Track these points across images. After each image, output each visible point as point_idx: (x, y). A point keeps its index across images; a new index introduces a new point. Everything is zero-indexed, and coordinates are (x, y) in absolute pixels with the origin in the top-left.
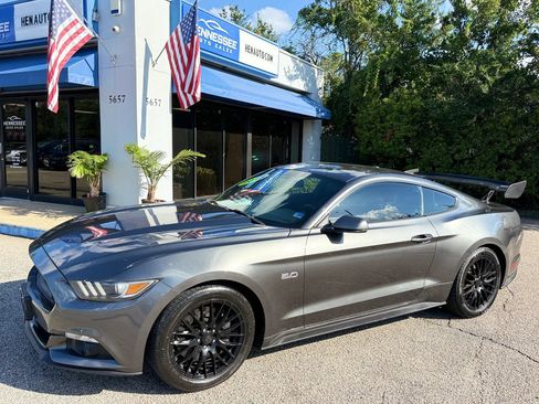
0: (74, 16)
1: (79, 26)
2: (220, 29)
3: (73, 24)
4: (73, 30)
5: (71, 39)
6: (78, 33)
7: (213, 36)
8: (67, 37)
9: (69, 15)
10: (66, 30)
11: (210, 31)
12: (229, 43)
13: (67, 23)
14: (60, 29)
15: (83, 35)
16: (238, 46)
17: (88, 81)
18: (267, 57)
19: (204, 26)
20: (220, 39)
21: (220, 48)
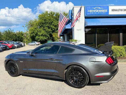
0: (65, 17)
1: (66, 18)
2: (100, 8)
3: (65, 18)
4: (65, 19)
6: (66, 19)
7: (97, 11)
9: (64, 16)
11: (96, 10)
12: (103, 11)
13: (64, 18)
15: (67, 19)
16: (108, 11)
17: (70, 28)
18: (123, 10)
19: (94, 9)
20: (100, 11)
21: (100, 13)
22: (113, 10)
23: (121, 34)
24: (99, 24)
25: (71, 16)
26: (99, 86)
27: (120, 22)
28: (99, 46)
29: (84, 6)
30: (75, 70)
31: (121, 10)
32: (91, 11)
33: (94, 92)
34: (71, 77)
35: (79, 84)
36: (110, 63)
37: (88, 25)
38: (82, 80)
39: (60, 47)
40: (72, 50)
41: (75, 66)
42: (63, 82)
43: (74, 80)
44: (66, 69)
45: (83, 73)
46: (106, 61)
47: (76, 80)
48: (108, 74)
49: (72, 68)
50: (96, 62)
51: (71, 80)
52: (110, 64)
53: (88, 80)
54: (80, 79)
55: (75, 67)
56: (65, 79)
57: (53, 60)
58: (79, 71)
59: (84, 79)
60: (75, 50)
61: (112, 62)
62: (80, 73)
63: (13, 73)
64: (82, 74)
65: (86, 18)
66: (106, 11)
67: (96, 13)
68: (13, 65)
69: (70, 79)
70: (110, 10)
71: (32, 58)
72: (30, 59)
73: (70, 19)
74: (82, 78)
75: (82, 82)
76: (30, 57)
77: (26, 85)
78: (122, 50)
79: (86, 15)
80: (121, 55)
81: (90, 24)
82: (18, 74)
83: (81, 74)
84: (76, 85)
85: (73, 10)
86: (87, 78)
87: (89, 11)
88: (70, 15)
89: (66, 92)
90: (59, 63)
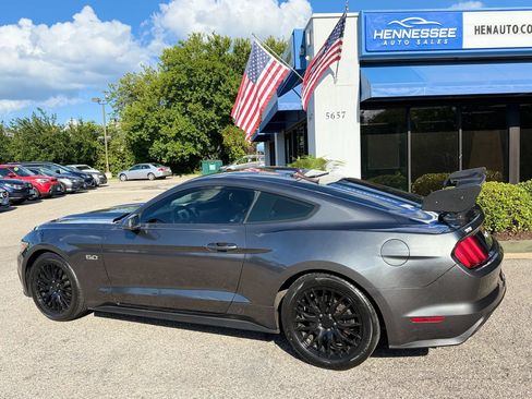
0: (273, 59)
1: (277, 65)
2: (425, 22)
3: (273, 65)
4: (274, 70)
5: (273, 77)
6: (277, 71)
7: (413, 34)
8: (270, 76)
9: (269, 58)
10: (269, 71)
11: (407, 29)
12: (439, 33)
13: (268, 65)
14: (265, 71)
15: (281, 71)
16: (460, 32)
17: (296, 106)
18: (525, 29)
19: (397, 27)
20: (425, 33)
21: (426, 42)
22: (479, 30)
23: (515, 132)
24: (420, 89)
25: (303, 57)
26: (422, 358)
27: (512, 82)
28: (419, 180)
29: (357, 14)
30: (320, 293)
31: (515, 30)
32: (385, 34)
33: (401, 384)
34: (306, 323)
35: (337, 352)
36: (469, 265)
37: (374, 95)
38: (351, 337)
39: (257, 194)
40: (309, 209)
41: (320, 278)
42: (272, 343)
43: (315, 336)
44: (282, 289)
45: (355, 305)
46: (453, 254)
47: (326, 335)
48: (462, 309)
49: (309, 285)
50: (409, 261)
51: (304, 334)
52: (471, 268)
53: (375, 334)
54: (342, 331)
55: (321, 281)
56: (278, 331)
57: (225, 251)
58: (338, 297)
59: (359, 331)
60: (322, 209)
61: (481, 259)
62: (341, 307)
63: (57, 304)
64: (351, 308)
65: (364, 63)
66: (451, 33)
67: (407, 42)
68: (55, 271)
69: (300, 331)
70: (468, 30)
71: (139, 241)
72: (129, 247)
73: (298, 67)
74: (350, 328)
75: (351, 345)
76: (127, 237)
77: (115, 357)
78: (517, 202)
79: (364, 53)
80: (516, 223)
81: (383, 90)
82: (80, 309)
83: (345, 310)
84: (326, 355)
85: (311, 32)
86: (374, 325)
87: (376, 35)
88: (299, 50)
89: (282, 387)
90: (254, 261)
